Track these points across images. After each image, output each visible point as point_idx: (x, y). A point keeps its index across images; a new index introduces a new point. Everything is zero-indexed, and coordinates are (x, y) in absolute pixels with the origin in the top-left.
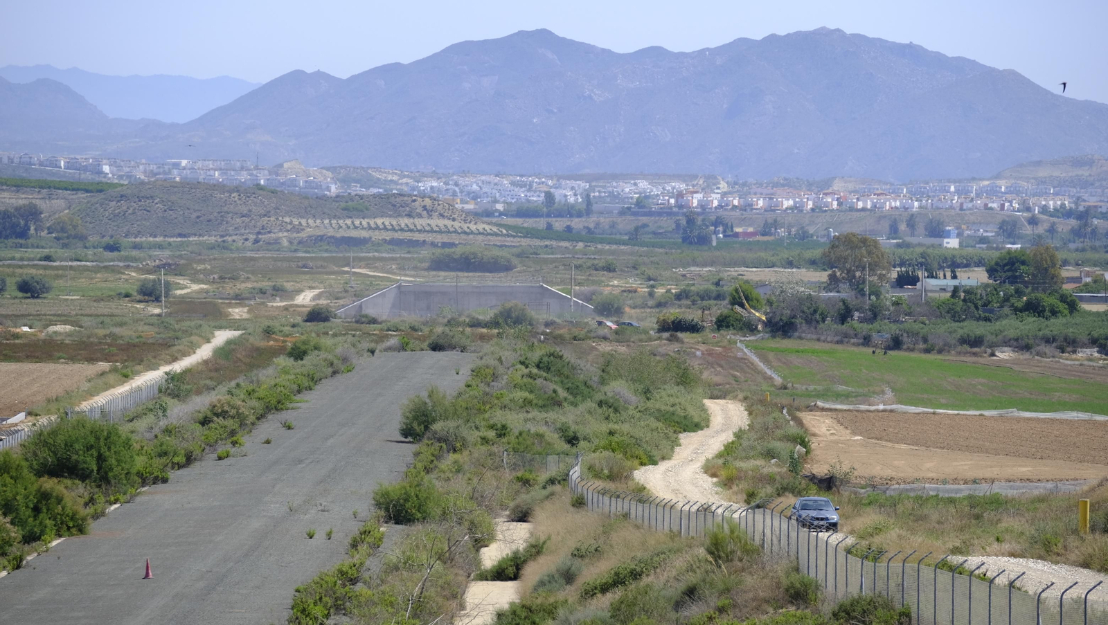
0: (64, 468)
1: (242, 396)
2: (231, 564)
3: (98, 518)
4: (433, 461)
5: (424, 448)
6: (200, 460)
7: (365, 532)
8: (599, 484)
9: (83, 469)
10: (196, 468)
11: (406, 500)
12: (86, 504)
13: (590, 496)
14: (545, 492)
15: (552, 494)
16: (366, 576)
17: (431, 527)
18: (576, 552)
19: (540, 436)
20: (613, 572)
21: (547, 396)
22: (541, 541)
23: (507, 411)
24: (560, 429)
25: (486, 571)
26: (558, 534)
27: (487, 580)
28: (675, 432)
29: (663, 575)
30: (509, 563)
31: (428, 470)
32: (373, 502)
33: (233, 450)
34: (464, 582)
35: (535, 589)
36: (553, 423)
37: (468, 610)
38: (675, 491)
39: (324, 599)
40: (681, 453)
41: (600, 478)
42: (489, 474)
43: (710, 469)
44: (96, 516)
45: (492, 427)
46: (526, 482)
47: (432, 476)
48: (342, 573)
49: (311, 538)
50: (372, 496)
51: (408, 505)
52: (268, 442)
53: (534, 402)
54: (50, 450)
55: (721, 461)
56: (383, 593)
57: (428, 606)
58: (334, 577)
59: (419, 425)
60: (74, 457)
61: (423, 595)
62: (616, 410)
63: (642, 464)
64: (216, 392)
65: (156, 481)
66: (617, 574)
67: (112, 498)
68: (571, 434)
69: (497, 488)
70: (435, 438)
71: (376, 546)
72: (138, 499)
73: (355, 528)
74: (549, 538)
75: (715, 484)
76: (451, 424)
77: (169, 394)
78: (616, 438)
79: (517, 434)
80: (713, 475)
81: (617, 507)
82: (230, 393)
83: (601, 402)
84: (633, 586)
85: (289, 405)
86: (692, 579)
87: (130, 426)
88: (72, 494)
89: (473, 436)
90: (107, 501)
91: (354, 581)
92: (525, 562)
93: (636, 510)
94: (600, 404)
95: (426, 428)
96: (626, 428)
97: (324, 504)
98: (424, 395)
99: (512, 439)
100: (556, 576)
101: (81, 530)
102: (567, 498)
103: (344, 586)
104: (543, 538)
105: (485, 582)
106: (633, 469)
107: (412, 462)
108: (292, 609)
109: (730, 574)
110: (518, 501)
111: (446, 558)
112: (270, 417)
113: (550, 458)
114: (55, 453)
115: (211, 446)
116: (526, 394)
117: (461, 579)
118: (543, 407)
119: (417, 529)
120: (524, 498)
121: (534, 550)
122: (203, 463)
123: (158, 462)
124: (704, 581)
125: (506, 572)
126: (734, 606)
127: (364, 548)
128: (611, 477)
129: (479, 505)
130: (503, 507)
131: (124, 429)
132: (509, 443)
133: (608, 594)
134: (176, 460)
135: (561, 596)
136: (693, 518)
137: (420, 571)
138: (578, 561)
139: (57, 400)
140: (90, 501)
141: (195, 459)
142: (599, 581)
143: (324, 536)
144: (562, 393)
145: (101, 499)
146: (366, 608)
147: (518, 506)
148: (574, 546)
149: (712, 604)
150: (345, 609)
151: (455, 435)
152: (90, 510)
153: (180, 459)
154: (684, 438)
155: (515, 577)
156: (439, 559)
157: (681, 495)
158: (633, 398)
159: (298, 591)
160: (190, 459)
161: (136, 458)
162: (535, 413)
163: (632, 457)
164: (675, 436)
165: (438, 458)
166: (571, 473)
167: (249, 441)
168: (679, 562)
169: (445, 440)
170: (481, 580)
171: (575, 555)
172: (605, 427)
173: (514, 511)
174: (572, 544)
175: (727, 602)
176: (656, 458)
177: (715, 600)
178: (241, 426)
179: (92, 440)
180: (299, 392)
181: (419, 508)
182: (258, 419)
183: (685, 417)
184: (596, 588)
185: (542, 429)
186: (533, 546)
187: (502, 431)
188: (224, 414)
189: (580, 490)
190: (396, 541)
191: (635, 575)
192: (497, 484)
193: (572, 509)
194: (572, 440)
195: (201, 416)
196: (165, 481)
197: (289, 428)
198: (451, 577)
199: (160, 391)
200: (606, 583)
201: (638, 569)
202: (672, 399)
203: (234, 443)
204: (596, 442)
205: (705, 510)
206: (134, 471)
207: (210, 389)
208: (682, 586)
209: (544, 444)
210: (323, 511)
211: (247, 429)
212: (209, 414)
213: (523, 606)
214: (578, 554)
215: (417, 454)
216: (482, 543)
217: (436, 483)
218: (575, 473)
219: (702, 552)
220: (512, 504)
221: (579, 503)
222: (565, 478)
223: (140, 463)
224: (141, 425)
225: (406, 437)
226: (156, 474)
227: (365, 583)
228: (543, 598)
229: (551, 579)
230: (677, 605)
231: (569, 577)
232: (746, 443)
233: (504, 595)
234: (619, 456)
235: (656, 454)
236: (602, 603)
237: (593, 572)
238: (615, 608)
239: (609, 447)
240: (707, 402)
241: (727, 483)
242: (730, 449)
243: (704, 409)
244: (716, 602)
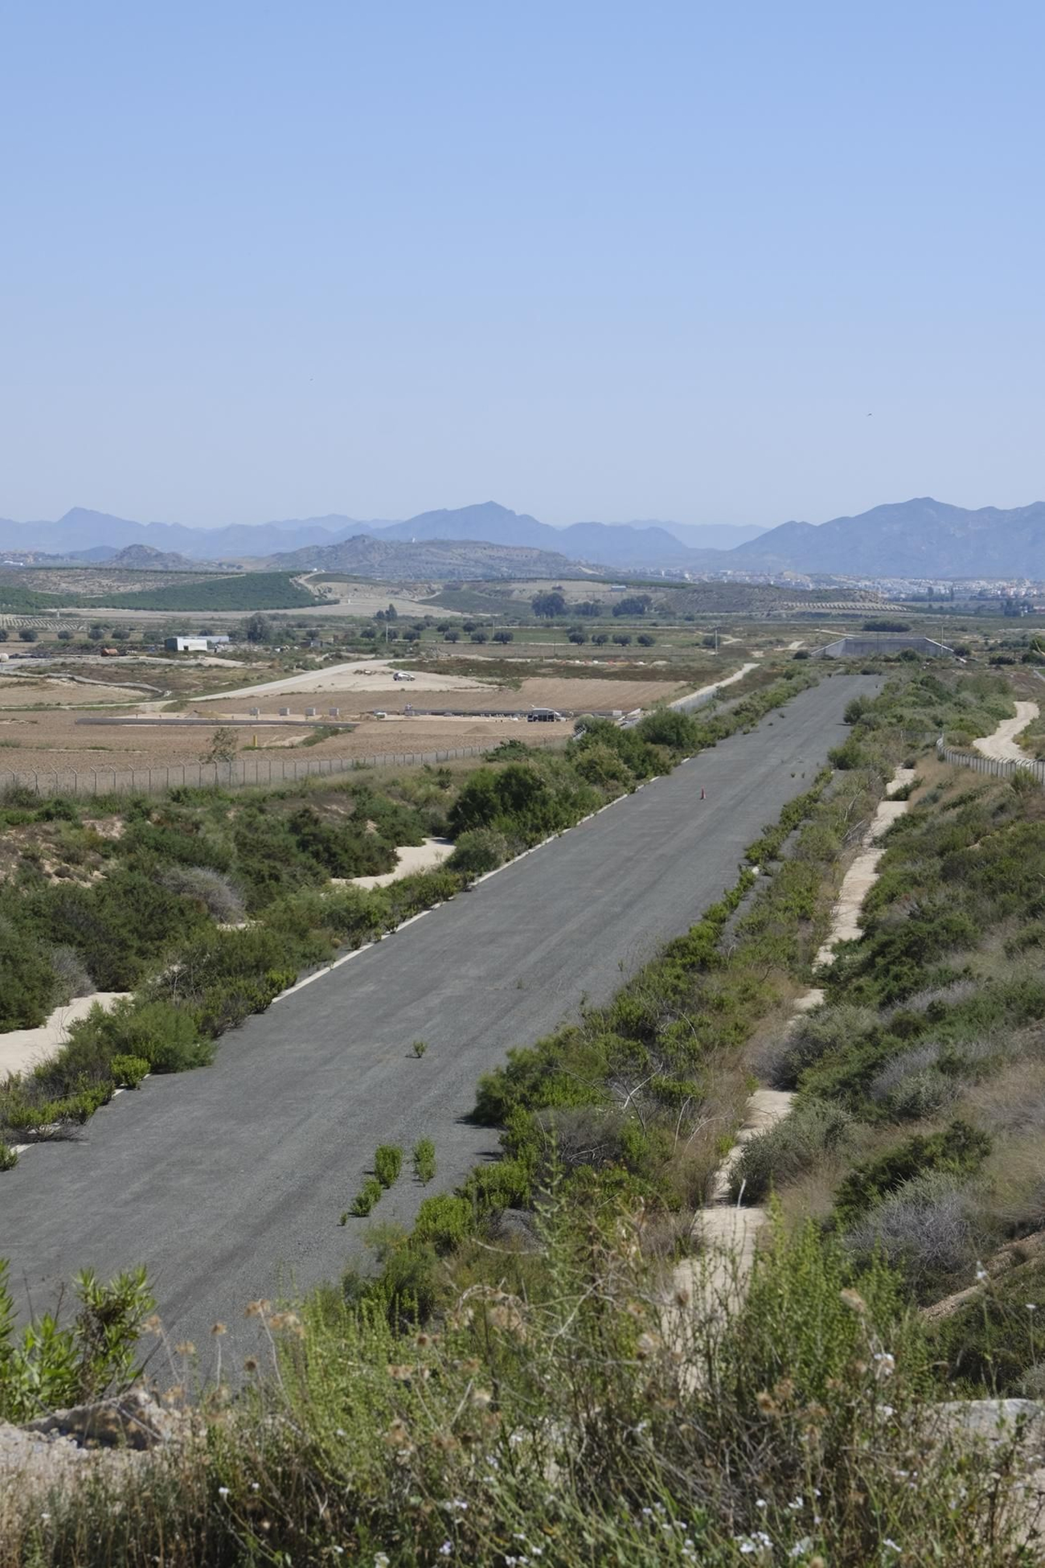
0: (658, 738)
1: (758, 700)
2: (750, 792)
4: (861, 735)
5: (857, 728)
6: (734, 734)
7: (823, 774)
8: (952, 748)
9: (669, 739)
10: (731, 739)
11: (846, 756)
12: (671, 758)
13: (948, 755)
14: (924, 753)
15: (927, 754)
16: (823, 798)
17: (859, 771)
19: (921, 721)
20: (959, 796)
21: (926, 699)
22: (921, 780)
23: (904, 708)
24: (933, 718)
25: (890, 796)
26: (930, 776)
27: (890, 800)
28: (998, 719)
29: (987, 798)
30: (903, 791)
31: (859, 740)
32: (828, 758)
33: (752, 729)
34: (878, 802)
35: (917, 805)
36: (929, 715)
37: (879, 817)
38: (996, 752)
39: (799, 810)
40: (1001, 731)
41: (955, 745)
42: (892, 742)
43: (1016, 740)
44: (676, 765)
45: (895, 716)
46: (913, 747)
47: (861, 744)
48: (810, 796)
49: (793, 777)
50: (827, 754)
51: (847, 759)
52: (771, 725)
53: (919, 703)
54: (651, 728)
55: (1023, 736)
56: (832, 807)
57: (857, 815)
58: (805, 798)
59: (855, 715)
60: (665, 733)
61: (854, 809)
62: (965, 708)
63: (978, 737)
64: (744, 697)
65: (709, 746)
66: (962, 798)
67: (685, 755)
68: (939, 720)
69: (897, 750)
70: (863, 723)
71: (828, 782)
72: (700, 756)
73: (817, 772)
74: (925, 778)
75: (1020, 748)
76: (871, 715)
77: (718, 699)
78: (964, 723)
79: (909, 720)
80: (1018, 744)
81: (963, 761)
82: (752, 698)
84: (970, 804)
85: (783, 704)
86: (1003, 800)
87: (695, 716)
88: (664, 753)
89: (884, 721)
90: (682, 757)
91: (816, 801)
92: (911, 791)
93: (972, 762)
94: (955, 704)
95: (859, 717)
96: (969, 717)
97: (801, 759)
98: (857, 699)
99: (906, 723)
100: (928, 799)
101: (668, 773)
102: (935, 756)
103: (810, 803)
104: (922, 778)
105: (889, 802)
106: (973, 740)
107: (850, 736)
108: (782, 816)
109: (1024, 798)
110: (909, 757)
111: (868, 789)
112: (773, 711)
113: (927, 734)
114: (654, 731)
115: (740, 727)
116: (915, 699)
117: (876, 800)
118: (924, 706)
119: (851, 772)
120: (912, 755)
121: (916, 784)
122: (736, 736)
123: (710, 736)
124: (1010, 801)
125: (901, 796)
126: (1026, 816)
127: (822, 783)
128: (960, 745)
129: (887, 759)
130: (900, 760)
131: (691, 718)
132: (904, 726)
133: (956, 808)
134: (720, 734)
135: (930, 809)
136: (1005, 767)
137: (853, 795)
138: (940, 791)
139: (658, 702)
140: (673, 757)
141: (731, 734)
142: (952, 802)
143: (801, 776)
144: (934, 698)
145: (679, 755)
146: (823, 816)
147: (908, 760)
148: (939, 782)
149: (1014, 815)
150: (811, 816)
151: (874, 721)
152: (673, 761)
153: (723, 734)
154: (1002, 722)
155: (906, 799)
156: (863, 788)
157: (999, 754)
158: (975, 701)
159: (785, 806)
160: (728, 734)
161: (699, 733)
162: (919, 709)
163: (973, 733)
164: (998, 722)
165: (865, 733)
166: (938, 742)
167: (761, 724)
168: (996, 791)
169: (869, 724)
170: (887, 800)
172: (957, 717)
173: (906, 762)
174: (937, 781)
175: (1023, 813)
176: (986, 734)
178: (757, 716)
179: (674, 724)
180: (789, 697)
181: (853, 761)
182: (767, 712)
183: (1004, 712)
184: (950, 805)
185: (923, 718)
186: (916, 782)
187: (900, 719)
188: (747, 710)
189: (943, 752)
190: (839, 778)
191: (972, 798)
192: (897, 748)
193: (938, 761)
194: (939, 724)
195: (735, 710)
196: (714, 746)
197: (783, 717)
198: (869, 799)
199: (714, 697)
200: (955, 803)
201: (973, 795)
202: (996, 701)
203: (753, 725)
204: (953, 725)
205: (1012, 762)
206: (697, 740)
207: (740, 695)
208: (996, 804)
209: (924, 726)
210: (800, 762)
211: (760, 718)
212: (740, 710)
213: (909, 815)
214: (940, 787)
215: (853, 732)
216: (888, 781)
217: (863, 747)
218: (940, 742)
219: (1008, 786)
220: (905, 759)
221: (942, 759)
222: (934, 745)
223: (701, 735)
224: (702, 715)
225: (847, 722)
226: (709, 742)
227: (822, 802)
228: (920, 811)
229: (925, 800)
230: (994, 815)
231: (935, 799)
232: (1036, 725)
233: (899, 809)
234: (966, 733)
235: (985, 731)
236: (953, 814)
237: (948, 797)
238: (959, 817)
239: (960, 728)
240: (1016, 703)
241: (1025, 748)
242: (1027, 730)
243: (1014, 707)
244: (1015, 813)
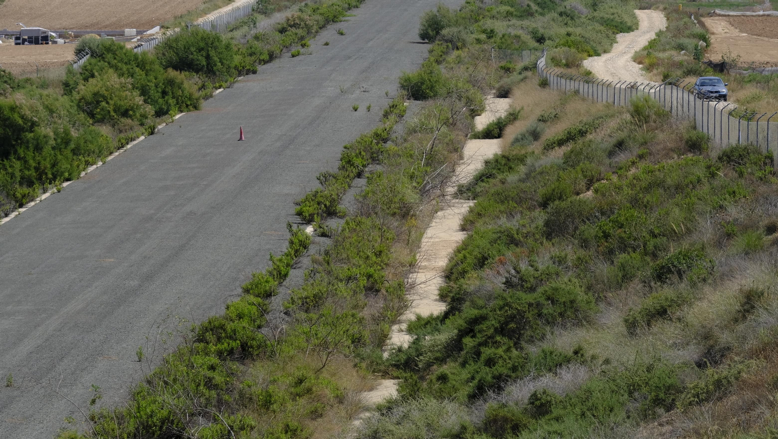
0: (184, 64)
1: (309, 13)
2: (300, 130)
3: (207, 99)
4: (441, 56)
5: (436, 47)
6: (280, 57)
7: (393, 106)
8: (558, 70)
9: (197, 65)
10: (275, 64)
11: (422, 83)
12: (200, 89)
13: (552, 80)
14: (521, 77)
15: (525, 78)
16: (393, 136)
17: (439, 102)
18: (541, 118)
19: (518, 37)
20: (566, 132)
21: (523, 9)
22: (517, 111)
23: (495, 20)
24: (532, 32)
25: (479, 132)
26: (528, 106)
27: (479, 138)
28: (614, 33)
29: (601, 133)
30: (495, 126)
31: (438, 62)
32: (399, 85)
33: (302, 50)
34: (463, 140)
35: (513, 143)
36: (527, 28)
37: (465, 160)
38: (613, 74)
39: (363, 153)
40: (618, 48)
41: (560, 66)
42: (481, 65)
43: (638, 59)
44: (206, 97)
45: (484, 32)
46: (507, 70)
47: (441, 66)
48: (377, 135)
49: (356, 111)
50: (398, 80)
51: (424, 87)
52: (327, 44)
53: (514, 13)
54: (174, 51)
55: (646, 52)
56: (406, 148)
57: (437, 157)
58: (371, 137)
59: (432, 31)
60: (191, 56)
61: (433, 150)
62: (572, 19)
63: (590, 56)
64: (291, 9)
65: (248, 72)
66: (569, 133)
67: (217, 85)
68: (540, 35)
69: (487, 74)
70: (444, 40)
71: (401, 116)
72: (236, 85)
73: (386, 103)
74: (522, 108)
75: (642, 69)
76: (455, 30)
77: (259, 12)
78: (572, 38)
79: (501, 36)
80: (640, 63)
81: (571, 86)
82: (300, 10)
83: (561, 12)
84: (580, 141)
85: (341, 18)
86: (621, 135)
87: (230, 35)
88: (190, 82)
89: (470, 38)
90: (214, 87)
91: (385, 141)
92: (505, 125)
93: (583, 88)
94: (561, 14)
95: (438, 33)
96: (578, 30)
97: (365, 87)
98: (435, 10)
99: (498, 40)
100: (527, 135)
101: (196, 108)
102: (536, 81)
103: (377, 143)
104: (518, 109)
105: (478, 140)
106: (582, 59)
107: (427, 57)
108: (341, 160)
109: (648, 131)
110: (502, 83)
111: (451, 124)
112: (329, 27)
113: (524, 52)
114: (177, 54)
115: (287, 47)
116: (508, 8)
117: (461, 137)
118: (520, 17)
119: (430, 102)
120: (506, 81)
121: (512, 117)
122: (282, 60)
123: (249, 60)
124: (629, 136)
125: (492, 132)
126: (650, 154)
127: (392, 117)
128: (567, 65)
129: (474, 86)
130: (491, 87)
131: (225, 37)
132: (495, 43)
133: (563, 147)
134: (262, 58)
135: (530, 149)
136: (623, 93)
137: (432, 133)
138: (541, 124)
139: (181, 17)
140: (202, 87)
141: (276, 57)
142: (556, 138)
143: (365, 109)
144: (534, 7)
145: (210, 85)
146: (393, 159)
147: (501, 87)
148: (540, 114)
149: (635, 153)
150: (378, 160)
151: (458, 37)
152: (202, 93)
153: (265, 57)
154: (620, 37)
155: (499, 136)
156: (445, 123)
157: (617, 77)
158: (585, 10)
159: (345, 148)
160: (272, 57)
161: (235, 56)
162: (514, 21)
163: (582, 51)
164: (614, 36)
165: (446, 53)
166: (538, 63)
167: (314, 44)
168: (613, 124)
169: (451, 41)
170: (475, 138)
171: (540, 120)
172: (563, 31)
173: (498, 90)
174: (538, 112)
175: (645, 151)
176: (599, 52)
177: (637, 150)
178: (308, 33)
179: (202, 44)
180: (349, 9)
181: (432, 88)
182: (320, 28)
183: (621, 23)
184: (554, 143)
185: (520, 32)
186: (511, 114)
187: (491, 34)
188: (294, 25)
189: (545, 75)
190: (415, 111)
191: (582, 133)
192: (487, 72)
193: (539, 87)
194: (541, 40)
195: (280, 27)
196: (254, 72)
197: (342, 34)
198: (453, 137)
199: (253, 10)
200: (561, 140)
201: (584, 129)
202: (612, 10)
203: (303, 46)
204: (557, 41)
205: (633, 87)
206: (233, 65)
207: (286, 7)
208: (614, 141)
209: (520, 43)
210: (364, 92)
211: (312, 35)
212: (285, 25)
213: (503, 156)
214: (542, 120)
215: (431, 51)
216: (476, 113)
217: (443, 71)
218: (542, 63)
219: (628, 117)
220: (497, 86)
221: (544, 84)
222: (535, 66)
223: (237, 59)
224: (238, 34)
225: (423, 40)
226: (248, 67)
227: (393, 141)
228: (517, 151)
229: (523, 137)
230: (611, 154)
231: (535, 135)
232: (663, 40)
233: (490, 148)
234: (573, 50)
235: (599, 49)
236: (559, 153)
237: (552, 132)
238: (567, 158)
239: (566, 44)
240: (638, 12)
241: (649, 68)
242: (652, 44)
243: (634, 17)
244: (637, 151)
